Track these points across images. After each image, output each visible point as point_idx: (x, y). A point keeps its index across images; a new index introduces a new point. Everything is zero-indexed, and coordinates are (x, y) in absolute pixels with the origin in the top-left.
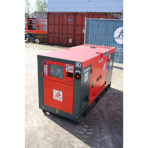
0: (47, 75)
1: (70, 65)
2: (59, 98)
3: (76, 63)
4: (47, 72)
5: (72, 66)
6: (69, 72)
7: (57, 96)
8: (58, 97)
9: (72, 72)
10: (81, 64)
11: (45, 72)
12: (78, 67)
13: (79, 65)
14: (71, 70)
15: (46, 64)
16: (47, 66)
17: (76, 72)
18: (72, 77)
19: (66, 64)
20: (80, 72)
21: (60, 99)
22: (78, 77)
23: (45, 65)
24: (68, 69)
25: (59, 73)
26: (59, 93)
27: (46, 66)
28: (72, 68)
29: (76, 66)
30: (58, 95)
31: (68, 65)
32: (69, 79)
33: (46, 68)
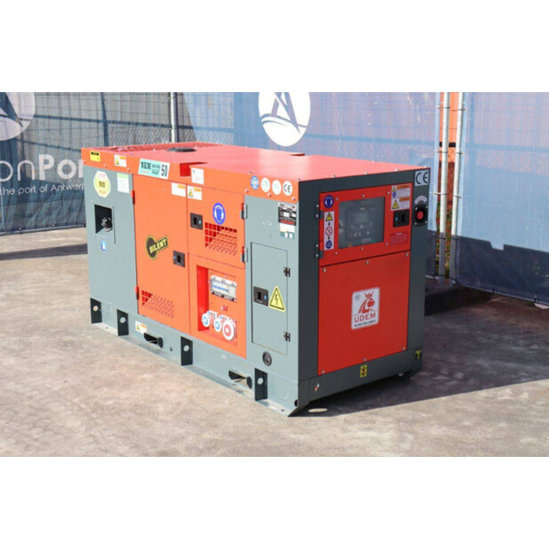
0: (332, 248)
1: (402, 187)
2: (369, 316)
3: (417, 173)
4: (332, 239)
5: (407, 187)
6: (400, 208)
7: (365, 311)
8: (364, 314)
9: (406, 205)
10: (427, 175)
11: (326, 240)
12: (423, 184)
13: (424, 178)
14: (403, 203)
15: (329, 207)
16: (332, 213)
17: (416, 202)
18: (408, 224)
19: (393, 187)
20: (425, 200)
21: (373, 319)
22: (420, 215)
23: (326, 214)
24: (398, 200)
25: (362, 227)
26: (371, 295)
27: (329, 215)
28: (407, 192)
29: (416, 184)
30: (367, 308)
31: (396, 187)
32: (400, 232)
33: (329, 221)
